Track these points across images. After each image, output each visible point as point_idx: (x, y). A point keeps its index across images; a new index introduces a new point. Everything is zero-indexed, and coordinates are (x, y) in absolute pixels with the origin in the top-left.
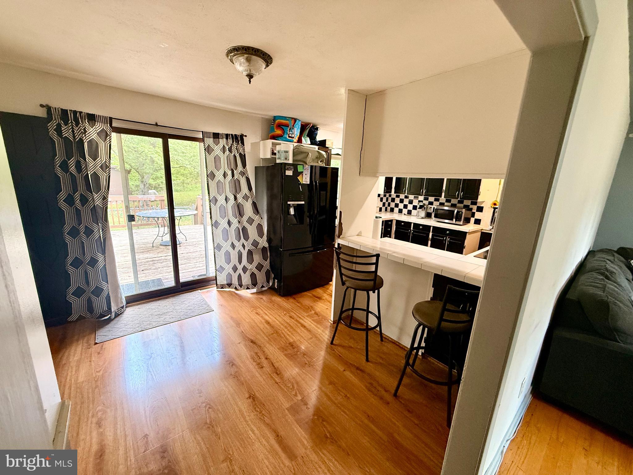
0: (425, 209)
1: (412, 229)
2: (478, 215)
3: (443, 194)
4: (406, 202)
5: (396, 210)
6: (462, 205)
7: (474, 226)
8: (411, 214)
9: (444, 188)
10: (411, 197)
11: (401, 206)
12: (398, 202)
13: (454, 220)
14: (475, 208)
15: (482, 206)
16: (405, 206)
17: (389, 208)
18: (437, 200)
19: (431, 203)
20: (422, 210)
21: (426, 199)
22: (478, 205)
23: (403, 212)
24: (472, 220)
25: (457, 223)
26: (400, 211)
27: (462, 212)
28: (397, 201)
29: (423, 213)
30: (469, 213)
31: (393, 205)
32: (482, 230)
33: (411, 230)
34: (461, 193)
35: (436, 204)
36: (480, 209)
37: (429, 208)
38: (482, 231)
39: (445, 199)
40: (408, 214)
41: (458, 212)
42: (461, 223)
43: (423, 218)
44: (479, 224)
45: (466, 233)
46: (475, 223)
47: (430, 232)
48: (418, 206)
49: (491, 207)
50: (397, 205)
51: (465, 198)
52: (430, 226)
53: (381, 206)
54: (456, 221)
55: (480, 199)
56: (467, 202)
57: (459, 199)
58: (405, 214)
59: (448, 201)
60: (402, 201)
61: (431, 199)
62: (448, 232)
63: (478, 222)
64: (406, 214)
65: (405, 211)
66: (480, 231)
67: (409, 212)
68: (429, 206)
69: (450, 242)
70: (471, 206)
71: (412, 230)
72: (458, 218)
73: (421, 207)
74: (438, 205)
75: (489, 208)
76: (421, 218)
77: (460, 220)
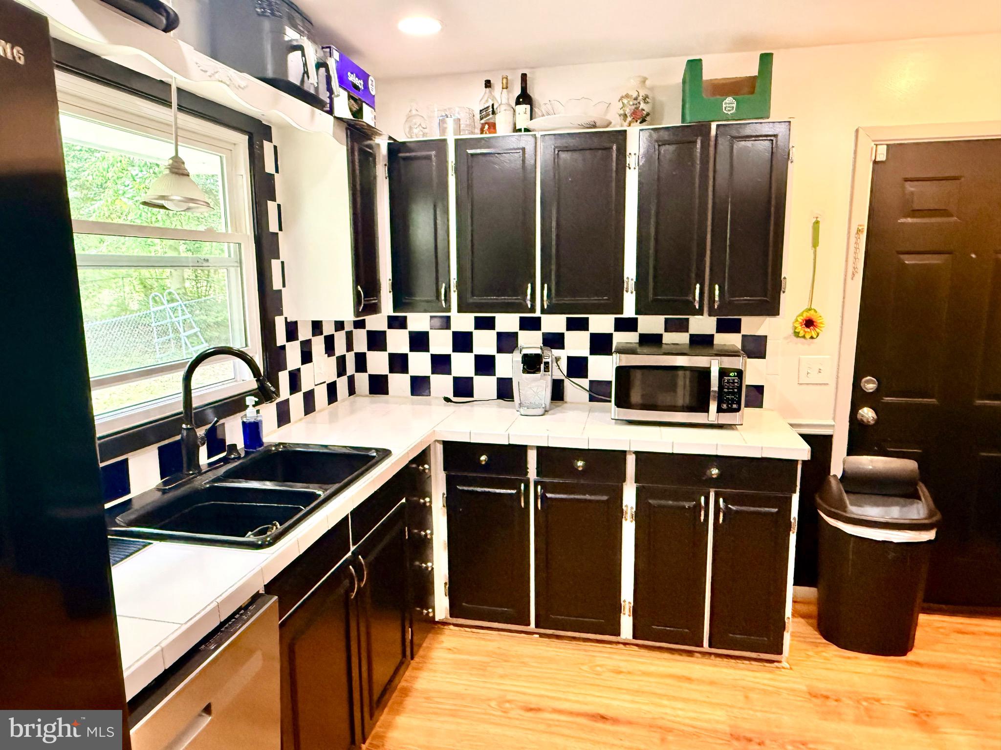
1: (533, 476)
2: (754, 371)
3: (630, 298)
4: (441, 343)
5: (400, 383)
8: (471, 397)
10: (463, 321)
11: (419, 364)
12: (404, 349)
13: (713, 406)
15: (762, 334)
16: (441, 364)
22: (746, 330)
23: (435, 392)
26: (421, 386)
27: (740, 372)
28: (398, 342)
31: (378, 362)
33: (526, 482)
34: (712, 289)
36: (755, 347)
40: (455, 394)
41: (722, 372)
42: (739, 418)
44: (760, 405)
45: (795, 463)
47: (624, 480)
49: (797, 333)
50: (399, 363)
51: (734, 308)
52: (625, 454)
54: (718, 413)
58: (442, 398)
60: (420, 341)
64: (450, 394)
65: (442, 384)
67: (464, 391)
69: (726, 513)
71: (537, 483)
72: (725, 402)
75: (786, 338)
76: (541, 411)
77: (735, 406)
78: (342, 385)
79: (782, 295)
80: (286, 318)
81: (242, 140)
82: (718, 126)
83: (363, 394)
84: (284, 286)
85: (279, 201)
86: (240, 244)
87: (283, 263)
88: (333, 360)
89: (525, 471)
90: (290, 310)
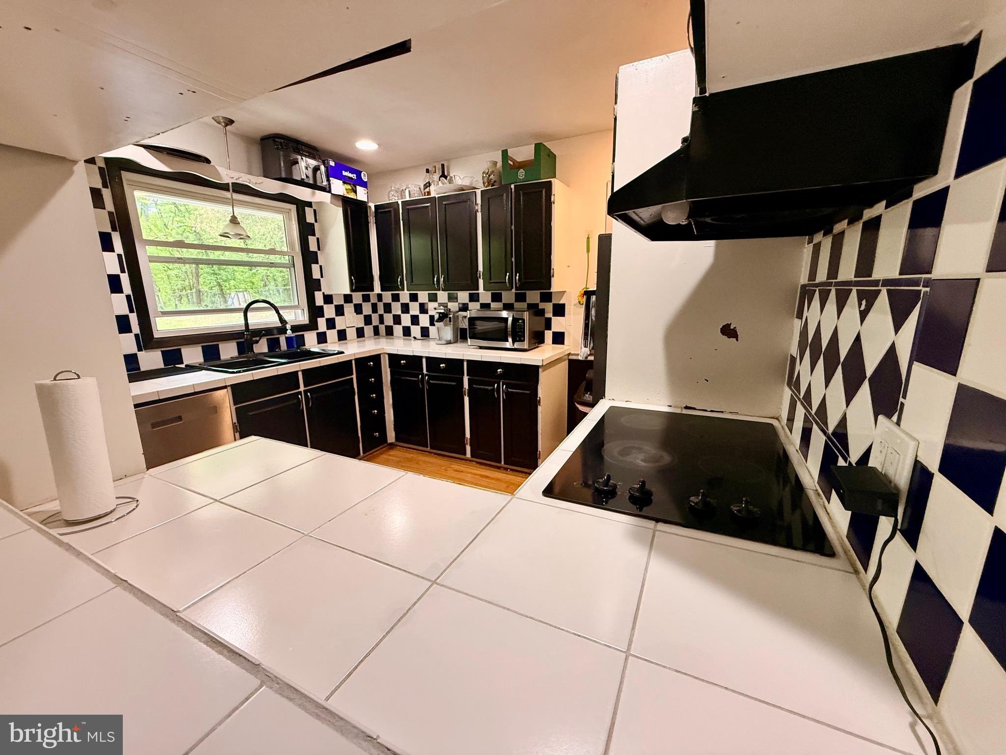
0: (450, 321)
1: (425, 372)
2: (558, 324)
3: (481, 282)
4: (414, 309)
5: (398, 330)
6: (524, 305)
7: (553, 349)
8: (428, 336)
9: (481, 268)
10: (423, 296)
11: (406, 320)
12: (399, 312)
13: (510, 339)
14: (548, 308)
15: (561, 302)
16: (415, 320)
17: (382, 329)
18: (474, 298)
19: (464, 308)
20: (446, 325)
21: (452, 298)
22: (555, 301)
23: (413, 334)
24: (548, 335)
25: (517, 346)
26: (407, 332)
27: (524, 320)
28: (396, 308)
29: (448, 333)
30: (541, 321)
31: (389, 320)
32: (569, 354)
33: (422, 374)
34: (516, 276)
35: (474, 307)
36: (560, 310)
37: (460, 319)
38: (571, 357)
39: (489, 293)
40: (422, 336)
41: (515, 320)
42: (526, 345)
43: (449, 343)
44: (562, 343)
45: (537, 367)
46: (554, 342)
47: (463, 375)
48: (437, 317)
49: (579, 302)
50: (397, 320)
51: (525, 286)
52: (462, 361)
53: (362, 324)
54: (514, 342)
55: (556, 285)
56: (533, 296)
57: (514, 290)
58: (415, 338)
59: (496, 298)
60: (405, 308)
61: (463, 296)
62: (499, 370)
63: (559, 338)
64: (419, 336)
65: (416, 331)
66: (566, 357)
67: (425, 333)
68: (460, 313)
69: (507, 393)
70: (542, 306)
71: (426, 375)
72: (518, 336)
73: (443, 317)
74: (479, 307)
75: (575, 305)
76: (445, 342)
77: (522, 339)
78: (368, 330)
79: (552, 279)
80: (323, 293)
81: (293, 208)
82: (515, 185)
83: (383, 335)
84: (322, 276)
85: (317, 235)
86: (293, 257)
87: (321, 267)
88: (361, 317)
89: (422, 370)
90: (326, 289)
